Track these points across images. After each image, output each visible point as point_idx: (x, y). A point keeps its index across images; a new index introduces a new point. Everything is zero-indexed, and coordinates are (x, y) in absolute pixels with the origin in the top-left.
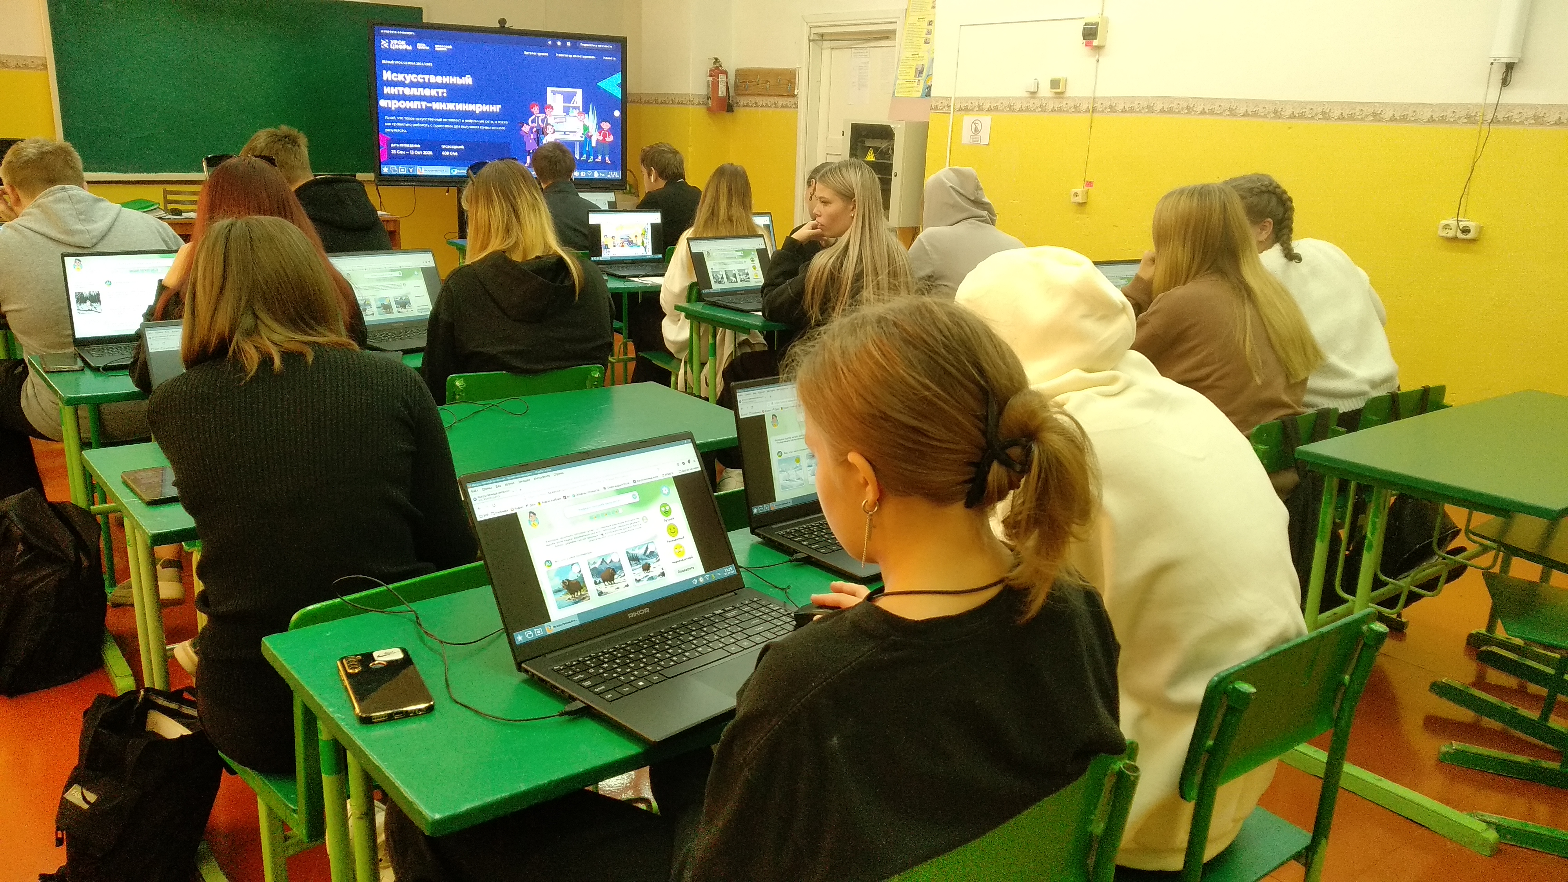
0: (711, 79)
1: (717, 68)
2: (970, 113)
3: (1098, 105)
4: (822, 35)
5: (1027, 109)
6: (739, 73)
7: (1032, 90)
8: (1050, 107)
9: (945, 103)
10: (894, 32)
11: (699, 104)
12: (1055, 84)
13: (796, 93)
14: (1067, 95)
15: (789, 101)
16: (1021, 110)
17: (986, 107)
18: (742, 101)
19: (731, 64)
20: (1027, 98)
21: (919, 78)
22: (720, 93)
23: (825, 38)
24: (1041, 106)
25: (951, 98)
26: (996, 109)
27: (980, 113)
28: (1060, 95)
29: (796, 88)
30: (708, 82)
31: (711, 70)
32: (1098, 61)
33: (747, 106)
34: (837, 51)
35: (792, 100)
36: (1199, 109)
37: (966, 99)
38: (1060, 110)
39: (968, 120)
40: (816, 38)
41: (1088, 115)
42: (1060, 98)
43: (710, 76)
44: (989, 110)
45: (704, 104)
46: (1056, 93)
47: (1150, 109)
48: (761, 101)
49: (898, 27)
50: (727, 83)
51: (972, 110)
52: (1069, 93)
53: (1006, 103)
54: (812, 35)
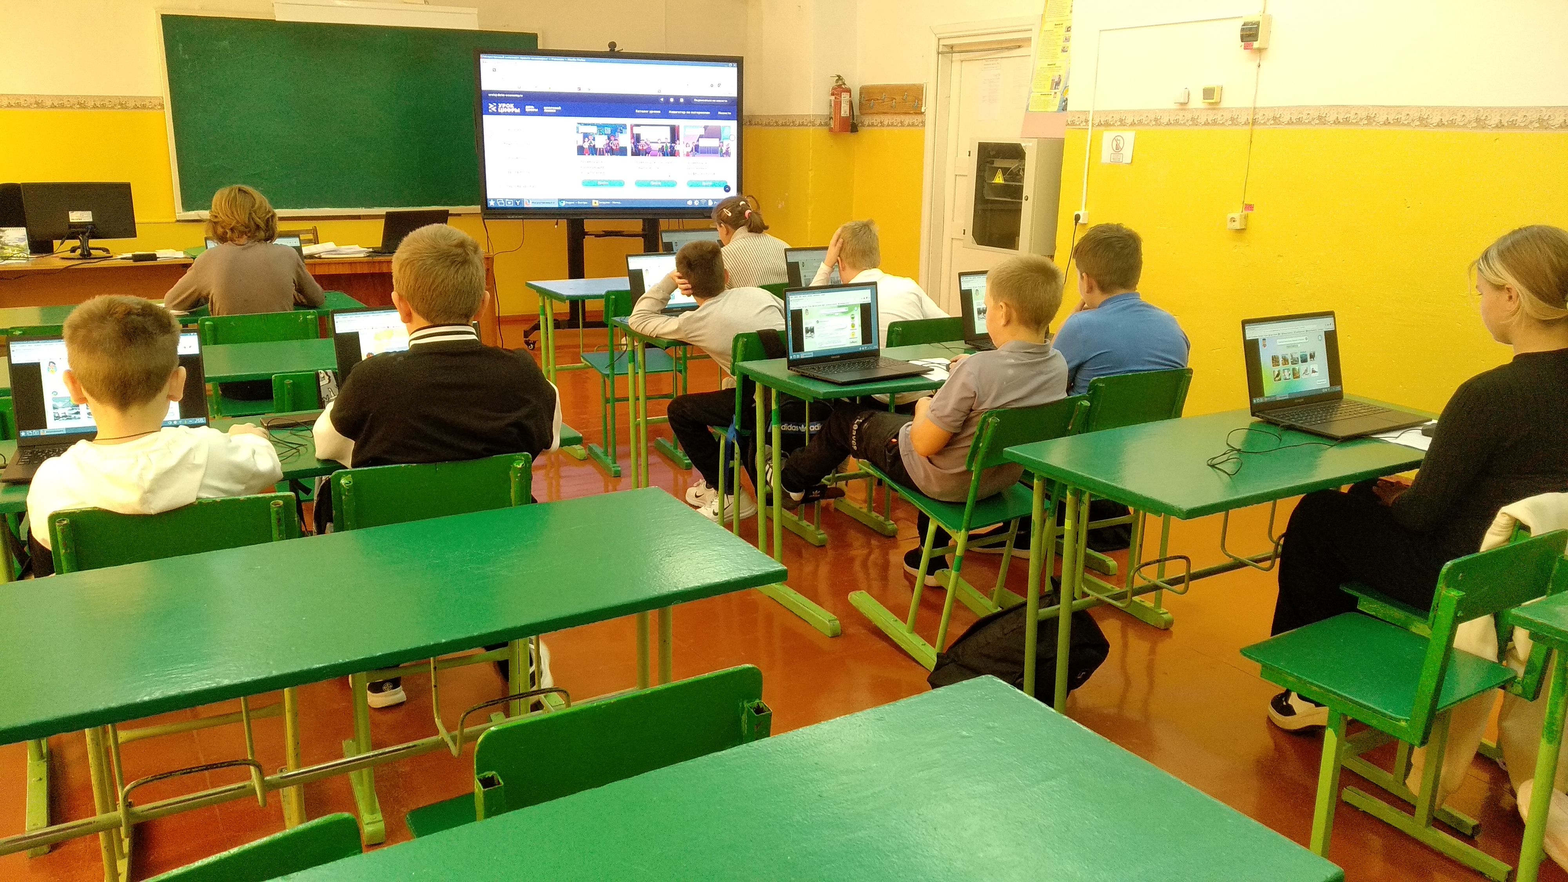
0: (833, 98)
1: (840, 86)
2: (1112, 128)
3: (1259, 116)
4: (952, 47)
5: (1177, 123)
6: (864, 91)
7: (1182, 101)
8: (1203, 120)
9: (1083, 118)
10: (1029, 40)
11: (821, 125)
12: (1208, 93)
13: (923, 111)
14: (1222, 105)
15: (916, 119)
16: (1169, 124)
17: (1129, 121)
18: (867, 120)
19: (856, 80)
20: (1177, 110)
21: (1056, 91)
22: (842, 113)
23: (954, 49)
24: (1193, 119)
25: (1089, 111)
26: (1140, 123)
27: (1121, 128)
28: (1214, 106)
29: (924, 105)
30: (831, 100)
31: (833, 88)
32: (1259, 66)
33: (873, 125)
34: (967, 63)
35: (919, 118)
36: (1382, 119)
37: (1107, 113)
38: (1215, 123)
39: (1108, 136)
40: (945, 50)
41: (1248, 127)
42: (1214, 109)
43: (833, 94)
44: (1133, 124)
46: (1210, 104)
47: (1322, 120)
48: (887, 119)
49: (1033, 35)
50: (851, 101)
51: (1113, 125)
52: (1225, 104)
53: (1152, 117)
54: (941, 47)
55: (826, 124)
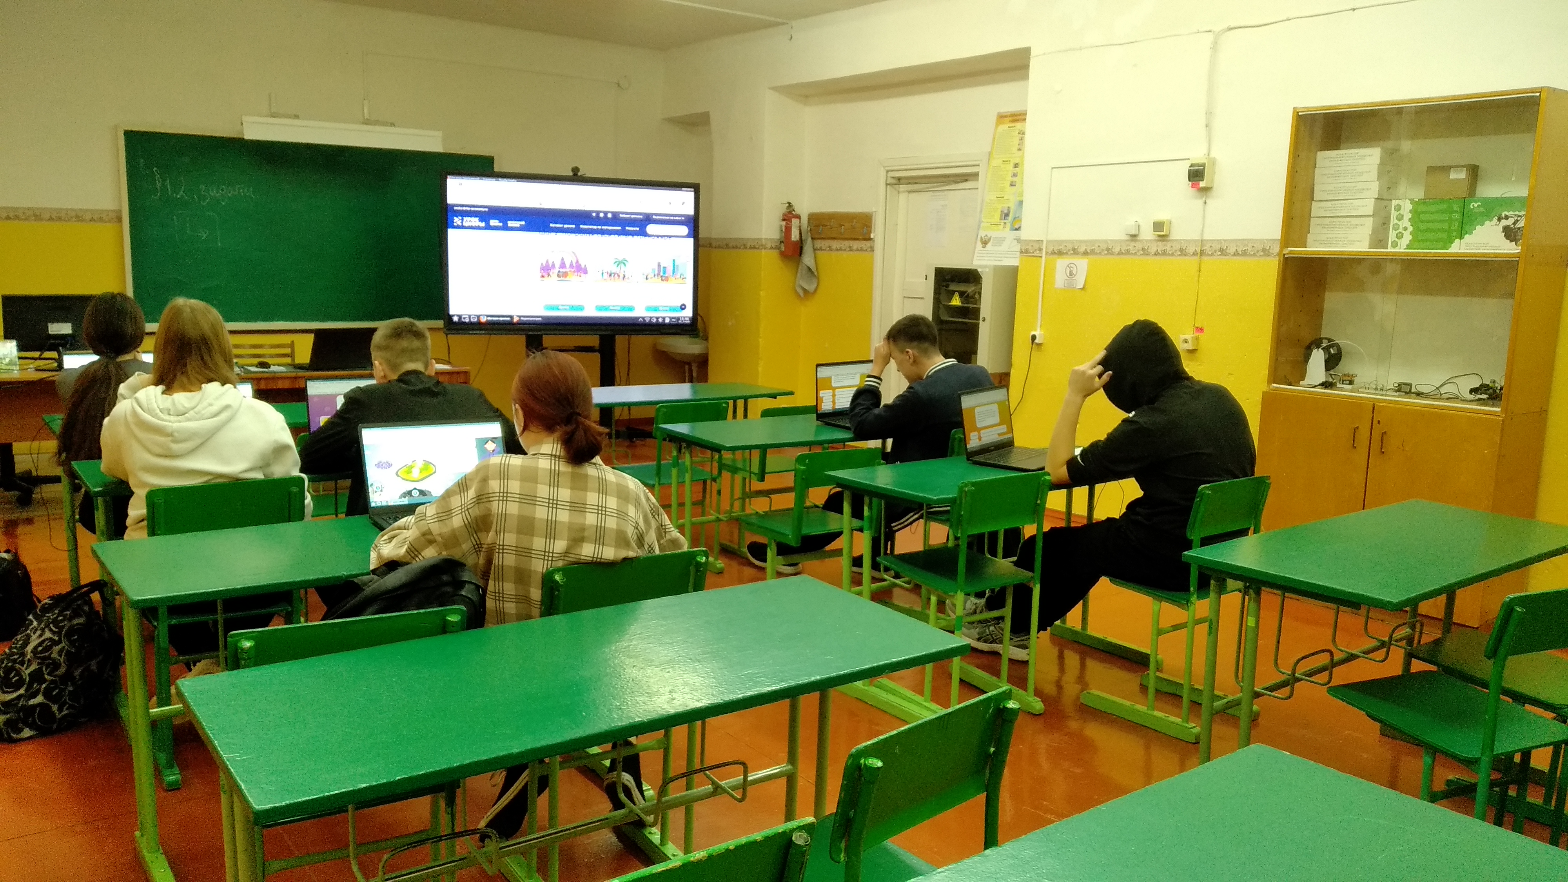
0: (784, 223)
1: (790, 212)
2: (1065, 256)
3: (1207, 247)
4: (899, 179)
5: (1128, 252)
6: (812, 217)
7: (1133, 233)
8: (1153, 250)
9: (1036, 246)
10: (976, 174)
11: (772, 248)
12: (1158, 226)
13: (872, 237)
14: (1171, 238)
15: (865, 244)
16: (1120, 253)
17: (1082, 249)
18: (815, 244)
19: (804, 208)
20: (1128, 240)
21: (1006, 221)
22: (793, 237)
23: (902, 181)
24: (1143, 249)
25: (1042, 241)
26: (1093, 252)
27: (1075, 256)
28: (1163, 238)
29: (872, 231)
30: (781, 226)
31: (784, 215)
32: (1205, 203)
33: (821, 249)
34: (914, 194)
35: (868, 244)
37: (1060, 242)
38: (1164, 253)
39: (1061, 263)
40: (893, 181)
41: (1195, 259)
42: (1164, 241)
43: (784, 220)
44: (1086, 253)
46: (1159, 236)
48: (835, 244)
49: (981, 170)
50: (800, 226)
51: (1067, 253)
52: (1174, 236)
53: (1104, 246)
54: (889, 178)
55: (778, 248)
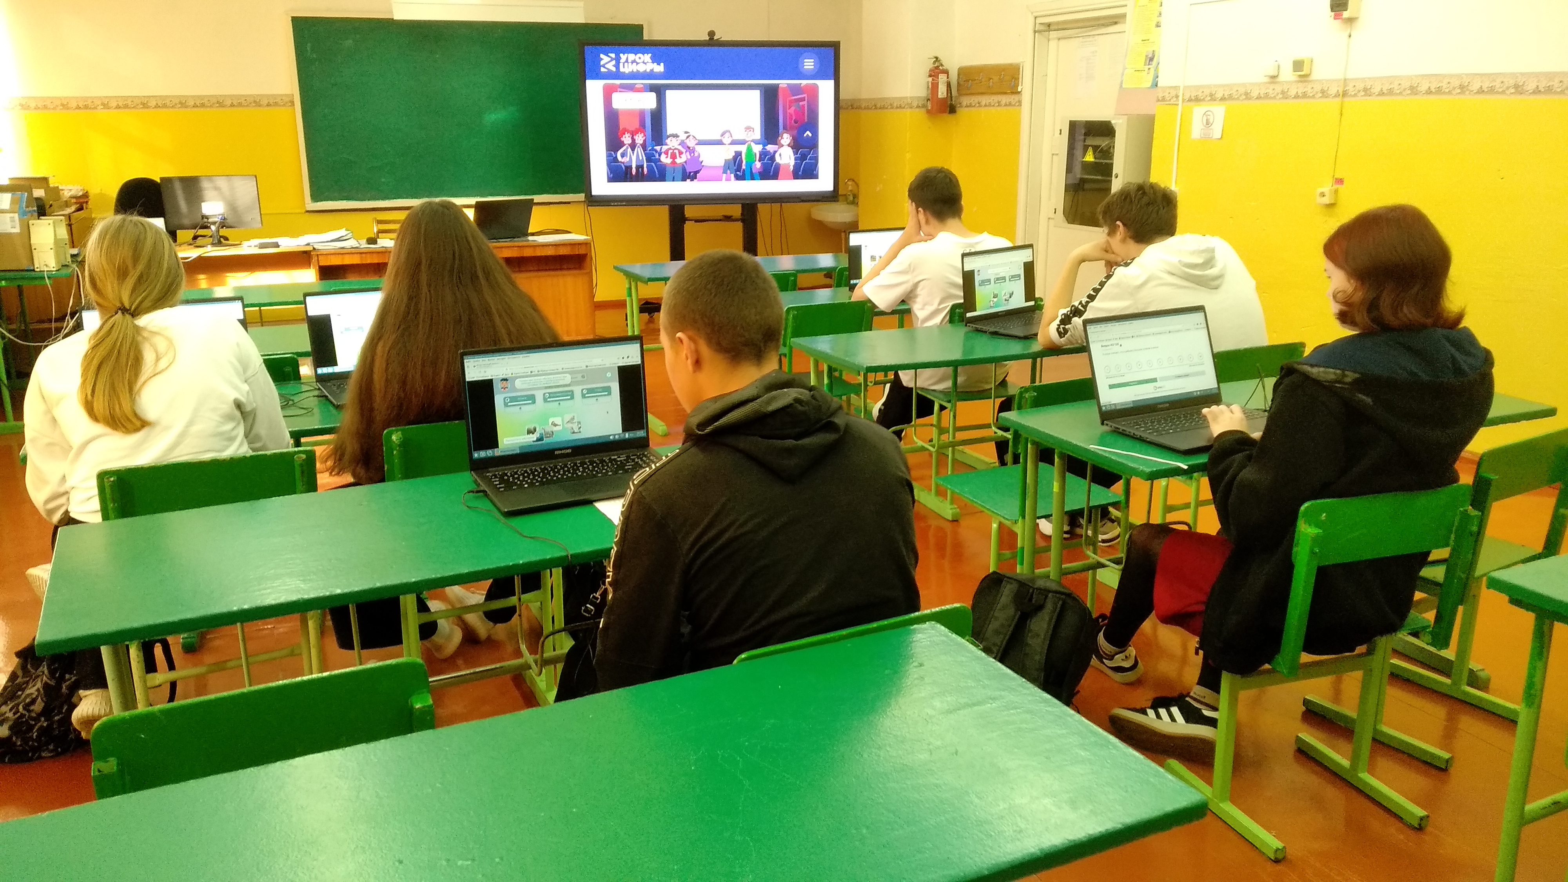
0: (930, 79)
1: (937, 68)
2: (1202, 103)
3: (1350, 88)
4: (1049, 25)
5: (1267, 96)
6: (962, 71)
7: (1273, 73)
8: (1292, 93)
9: (1173, 93)
10: (1124, 16)
11: (918, 107)
12: (1298, 65)
13: (1019, 90)
14: (1314, 77)
15: (1013, 98)
16: (1259, 98)
17: (1219, 95)
18: (965, 100)
19: (954, 63)
20: (1266, 83)
21: (1150, 66)
22: (940, 94)
23: (1051, 27)
24: (1283, 92)
25: (1180, 87)
26: (1231, 97)
27: (1212, 102)
28: (1304, 78)
29: (1020, 84)
30: (928, 82)
31: (931, 70)
32: (1350, 36)
33: (970, 106)
34: (1065, 41)
35: (1016, 97)
36: (1475, 86)
37: (1197, 88)
38: (1305, 96)
39: (1198, 111)
40: (1042, 28)
41: (1338, 100)
42: (1305, 81)
43: (930, 76)
44: (1223, 99)
45: (924, 106)
46: (1300, 76)
47: (1414, 90)
48: (984, 100)
49: (1128, 11)
50: (948, 82)
51: (1204, 100)
52: (1316, 75)
53: (1242, 90)
54: (1037, 26)
